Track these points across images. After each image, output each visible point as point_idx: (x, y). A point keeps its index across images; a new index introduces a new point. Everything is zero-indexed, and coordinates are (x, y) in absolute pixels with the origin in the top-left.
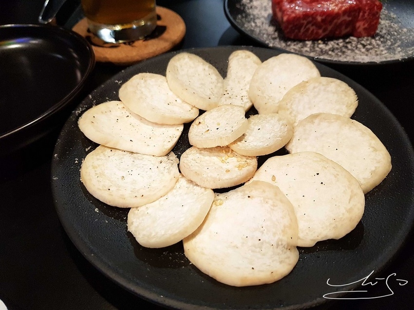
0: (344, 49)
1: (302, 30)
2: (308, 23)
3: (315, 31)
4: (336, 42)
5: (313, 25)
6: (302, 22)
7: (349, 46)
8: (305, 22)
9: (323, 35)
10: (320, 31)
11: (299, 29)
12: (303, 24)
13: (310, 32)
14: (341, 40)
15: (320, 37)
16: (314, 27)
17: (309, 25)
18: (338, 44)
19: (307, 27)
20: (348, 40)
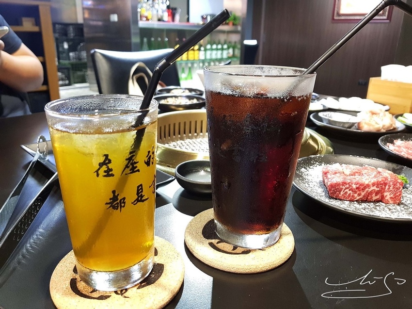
0: (374, 210)
1: (342, 193)
2: (346, 189)
3: (352, 195)
4: (369, 204)
5: (350, 190)
6: (341, 187)
7: (378, 208)
8: (344, 187)
9: (358, 198)
10: (356, 195)
11: (340, 192)
12: (342, 188)
13: (348, 195)
14: (372, 204)
15: (356, 199)
16: (351, 192)
17: (347, 190)
18: (369, 206)
19: (345, 191)
20: (377, 204)
